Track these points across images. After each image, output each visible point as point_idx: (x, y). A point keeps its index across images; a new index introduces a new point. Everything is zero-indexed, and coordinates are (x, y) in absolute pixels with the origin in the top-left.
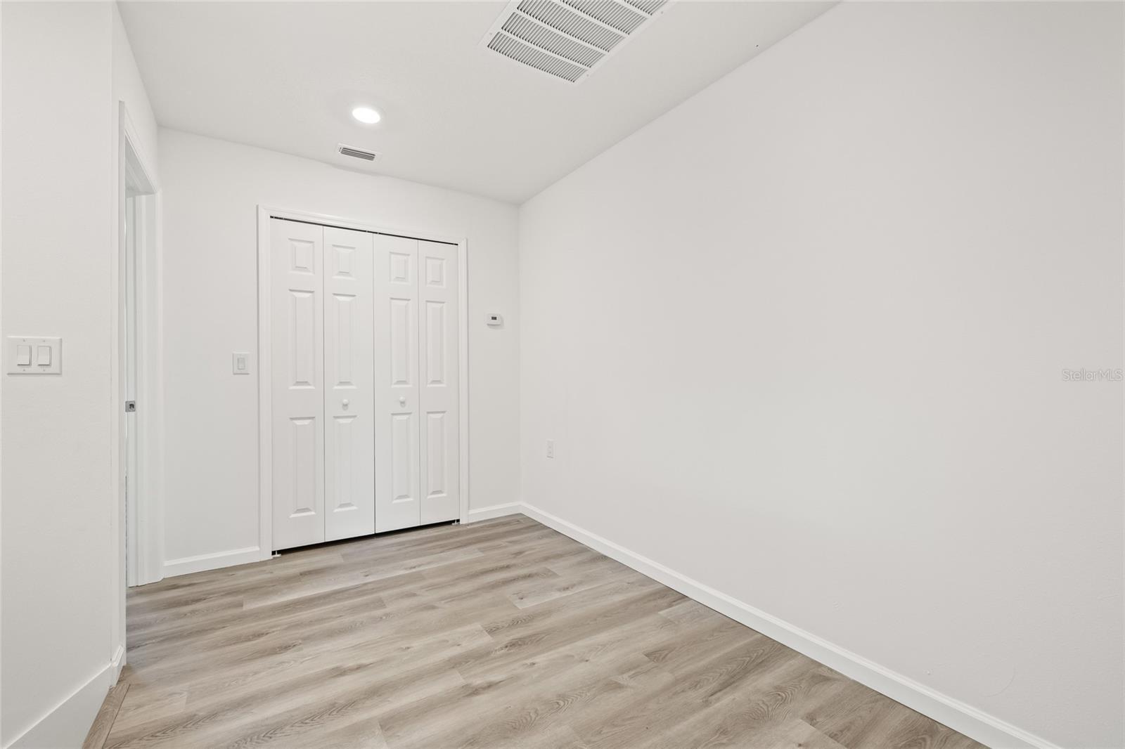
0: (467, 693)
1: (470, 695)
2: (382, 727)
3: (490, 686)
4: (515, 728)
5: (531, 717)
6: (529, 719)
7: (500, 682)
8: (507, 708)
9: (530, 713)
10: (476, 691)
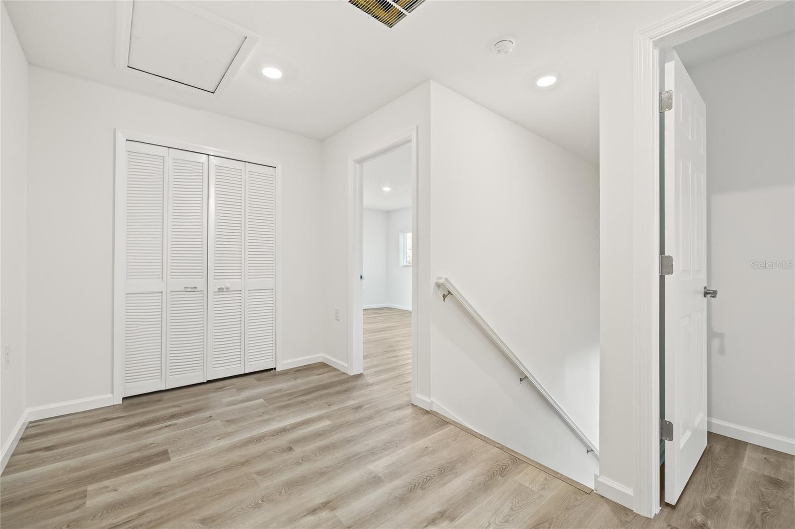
0: (331, 503)
1: (329, 502)
2: (379, 478)
3: (314, 511)
4: (296, 482)
5: (285, 490)
6: (287, 489)
7: (305, 516)
8: (301, 494)
9: (285, 492)
10: (325, 505)
